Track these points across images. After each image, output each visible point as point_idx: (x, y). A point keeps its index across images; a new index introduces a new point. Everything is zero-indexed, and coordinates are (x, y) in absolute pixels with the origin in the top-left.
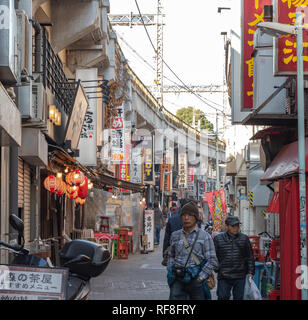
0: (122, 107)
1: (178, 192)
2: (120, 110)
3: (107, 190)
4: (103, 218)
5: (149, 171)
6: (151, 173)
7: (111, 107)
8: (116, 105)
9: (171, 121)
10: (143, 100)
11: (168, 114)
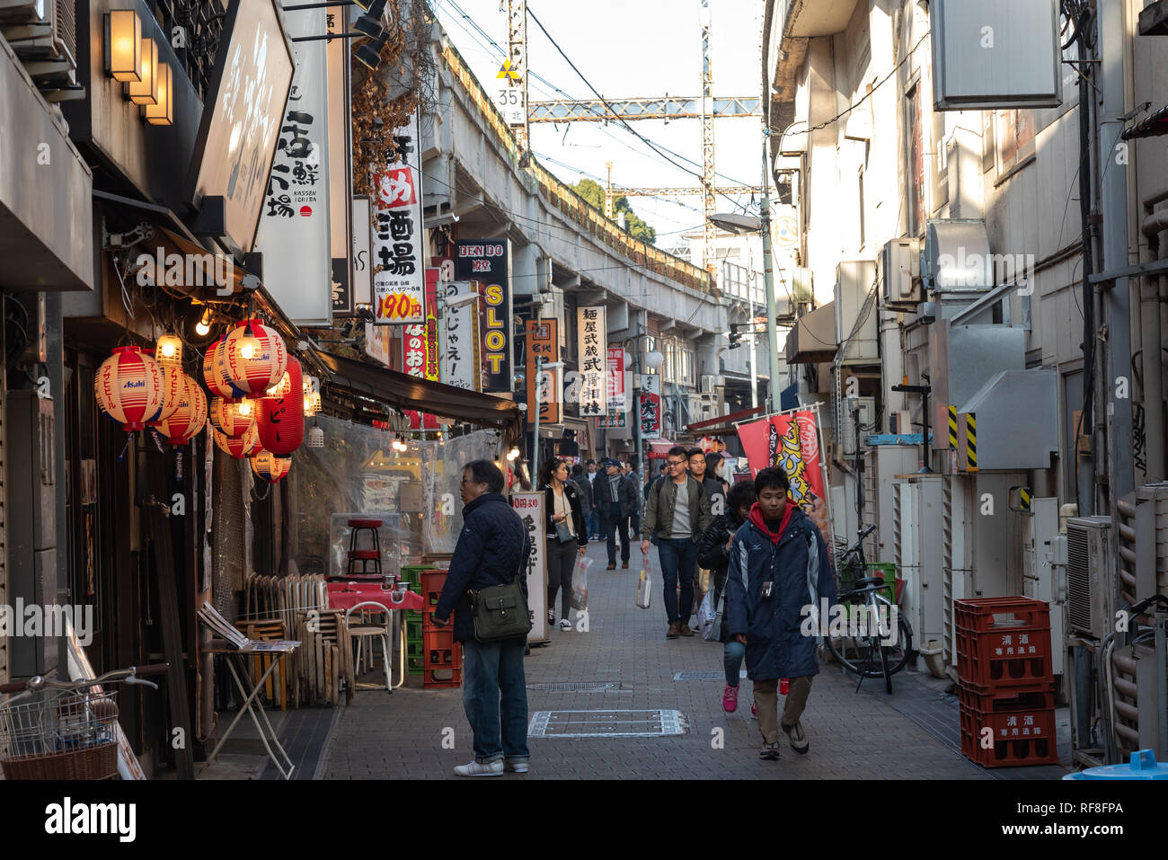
0: (410, 131)
1: (578, 429)
2: (403, 141)
3: (367, 420)
4: (357, 525)
5: (496, 360)
6: (504, 365)
7: (374, 126)
8: (390, 123)
9: (554, 200)
10: (472, 121)
11: (547, 181)
